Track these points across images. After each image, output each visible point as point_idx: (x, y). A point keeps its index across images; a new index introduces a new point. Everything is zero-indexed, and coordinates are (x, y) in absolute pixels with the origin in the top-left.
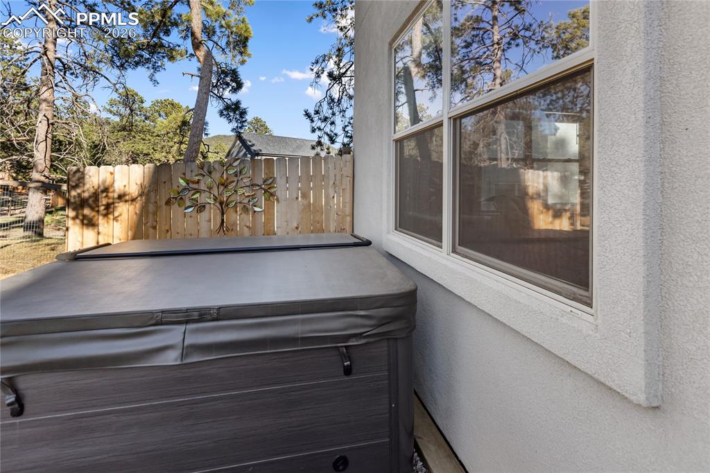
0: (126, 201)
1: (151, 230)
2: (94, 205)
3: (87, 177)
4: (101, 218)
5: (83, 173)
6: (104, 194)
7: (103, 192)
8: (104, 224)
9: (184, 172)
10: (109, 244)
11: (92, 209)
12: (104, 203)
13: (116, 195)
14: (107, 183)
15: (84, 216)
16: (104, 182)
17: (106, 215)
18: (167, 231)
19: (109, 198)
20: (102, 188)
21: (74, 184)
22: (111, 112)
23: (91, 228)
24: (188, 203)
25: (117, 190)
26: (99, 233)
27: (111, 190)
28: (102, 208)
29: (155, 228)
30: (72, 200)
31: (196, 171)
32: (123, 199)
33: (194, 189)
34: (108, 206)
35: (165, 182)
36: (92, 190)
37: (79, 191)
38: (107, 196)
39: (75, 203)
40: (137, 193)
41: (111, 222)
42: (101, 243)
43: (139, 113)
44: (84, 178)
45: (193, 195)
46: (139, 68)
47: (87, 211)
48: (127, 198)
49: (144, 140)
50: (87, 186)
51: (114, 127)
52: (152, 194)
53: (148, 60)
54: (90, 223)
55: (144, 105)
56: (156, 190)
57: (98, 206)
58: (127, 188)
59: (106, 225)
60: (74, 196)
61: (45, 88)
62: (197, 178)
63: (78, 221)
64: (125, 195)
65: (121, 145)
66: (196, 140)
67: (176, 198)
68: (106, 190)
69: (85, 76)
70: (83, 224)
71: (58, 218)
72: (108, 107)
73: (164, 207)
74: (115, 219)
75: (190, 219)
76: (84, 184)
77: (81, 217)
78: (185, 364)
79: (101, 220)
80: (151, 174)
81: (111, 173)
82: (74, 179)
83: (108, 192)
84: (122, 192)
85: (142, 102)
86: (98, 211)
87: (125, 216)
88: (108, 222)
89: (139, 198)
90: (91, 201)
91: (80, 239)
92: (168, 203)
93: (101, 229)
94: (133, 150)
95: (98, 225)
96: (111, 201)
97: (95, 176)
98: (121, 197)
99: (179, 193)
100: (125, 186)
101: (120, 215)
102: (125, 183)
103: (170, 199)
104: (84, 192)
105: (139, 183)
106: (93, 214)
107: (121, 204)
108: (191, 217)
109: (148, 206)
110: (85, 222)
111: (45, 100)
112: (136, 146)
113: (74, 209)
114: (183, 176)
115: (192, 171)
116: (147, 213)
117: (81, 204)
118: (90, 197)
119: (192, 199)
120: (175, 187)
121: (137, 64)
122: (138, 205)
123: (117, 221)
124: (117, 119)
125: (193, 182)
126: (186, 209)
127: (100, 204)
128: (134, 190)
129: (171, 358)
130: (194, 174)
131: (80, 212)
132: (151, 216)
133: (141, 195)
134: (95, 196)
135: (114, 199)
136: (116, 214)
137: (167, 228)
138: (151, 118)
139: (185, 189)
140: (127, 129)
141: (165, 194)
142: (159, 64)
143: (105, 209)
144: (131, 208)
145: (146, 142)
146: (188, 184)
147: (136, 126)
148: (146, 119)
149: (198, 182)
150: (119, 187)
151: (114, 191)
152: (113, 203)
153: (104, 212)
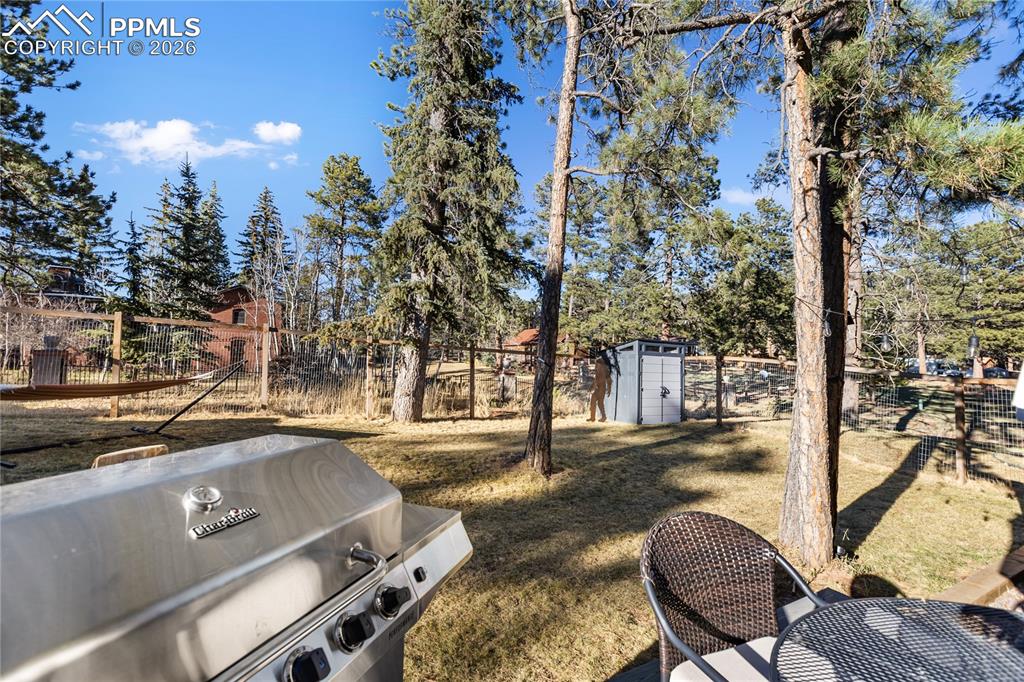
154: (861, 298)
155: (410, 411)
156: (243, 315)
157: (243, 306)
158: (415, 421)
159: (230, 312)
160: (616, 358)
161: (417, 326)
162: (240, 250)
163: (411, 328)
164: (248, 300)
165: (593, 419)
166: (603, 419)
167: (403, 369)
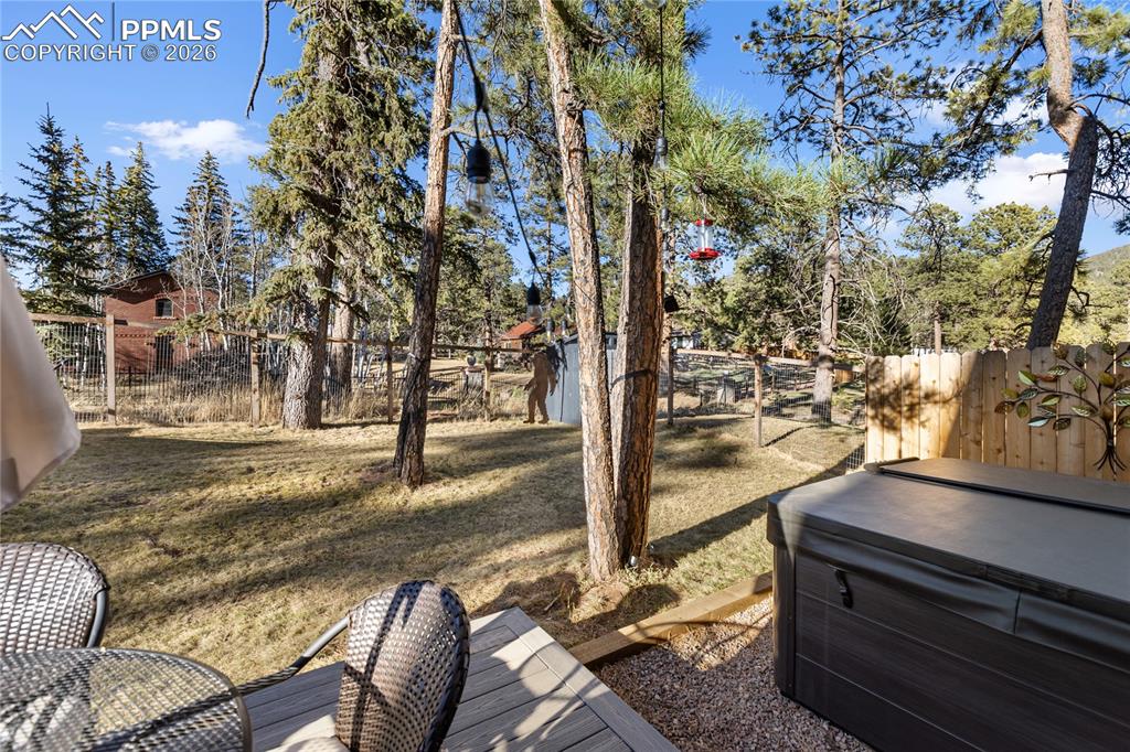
0: (936, 402)
1: (973, 446)
2: (896, 405)
3: (887, 369)
4: (903, 420)
5: (882, 364)
6: (907, 392)
7: (905, 388)
8: (907, 430)
9: (1028, 363)
10: (916, 459)
11: (893, 408)
12: (907, 402)
13: (922, 394)
14: (911, 377)
15: (884, 416)
16: (907, 376)
17: (909, 418)
18: (999, 451)
19: (913, 397)
20: (904, 383)
21: (873, 378)
22: (907, 246)
23: (892, 432)
24: (1036, 413)
25: (924, 387)
26: (901, 439)
27: (916, 386)
28: (905, 409)
29: (978, 443)
30: (871, 397)
31: (1051, 362)
32: (931, 399)
33: (1048, 391)
34: (912, 407)
35: (994, 378)
36: (892, 386)
37: (878, 386)
38: (910, 394)
39: (873, 399)
40: (951, 393)
41: (916, 428)
42: (905, 456)
43: (950, 239)
44: (883, 371)
45: (1045, 400)
46: (950, 182)
47: (887, 411)
48: (937, 398)
49: (959, 281)
50: (887, 381)
51: (912, 268)
52: (974, 396)
53: (965, 167)
54: (890, 426)
55: (959, 225)
56: (980, 390)
57: (900, 406)
58: (937, 385)
59: (910, 430)
60: (873, 392)
61: (831, 242)
62: (1052, 374)
63: (877, 422)
64: (934, 394)
65: (922, 293)
66: (1058, 287)
67: (1013, 404)
68: (909, 386)
69: (875, 213)
70: (883, 425)
71: (844, 397)
72: (903, 240)
73: (994, 415)
74: (922, 424)
75: (1039, 437)
76: (884, 378)
77: (880, 417)
78: (1018, 638)
79: (904, 425)
80: (971, 366)
81: (916, 365)
82: (874, 371)
83: (912, 389)
84: (930, 390)
85: (956, 220)
86: (900, 412)
87: (934, 422)
88: (912, 427)
89: (954, 400)
90: (891, 399)
91: (881, 443)
92: (1000, 409)
93: (904, 434)
94: (941, 298)
95: (900, 430)
96: (916, 400)
97: (897, 368)
98: (928, 396)
99: (1018, 395)
100: (934, 382)
101: (928, 420)
102: (936, 378)
103: (1003, 403)
104: (883, 387)
105: (954, 378)
106: (895, 415)
107: (929, 405)
108: (1041, 434)
109: (967, 411)
110: (886, 423)
111: (831, 257)
112: (947, 293)
113: (873, 407)
114: (1026, 370)
115: (1043, 362)
116: (967, 420)
117: (880, 402)
118: (890, 394)
119: (1044, 407)
120: (1011, 386)
121: (947, 177)
122: (953, 409)
123: (924, 426)
124: (916, 255)
125: (1046, 380)
126: (1031, 422)
127: (903, 403)
128: (946, 387)
129: (1001, 623)
130: (1046, 366)
131: (880, 410)
132: (972, 426)
133: (957, 396)
134: (897, 392)
135: (919, 398)
136: (923, 418)
137: (999, 445)
138: (973, 243)
139: (1030, 390)
140: (932, 269)
141: (994, 396)
142: (985, 166)
143: (908, 410)
144: (943, 411)
145: (964, 284)
146: (1035, 382)
147: (946, 260)
148: (963, 245)
149: (1056, 379)
150: (926, 383)
151: (920, 388)
152: (919, 404)
153: (907, 414)
154: (839, 284)
155: (303, 416)
156: (169, 306)
157: (168, 296)
158: (309, 428)
159: (152, 302)
160: (563, 350)
161: (308, 316)
162: (177, 228)
163: (302, 320)
164: (174, 288)
165: (531, 420)
166: (546, 420)
167: (294, 368)
